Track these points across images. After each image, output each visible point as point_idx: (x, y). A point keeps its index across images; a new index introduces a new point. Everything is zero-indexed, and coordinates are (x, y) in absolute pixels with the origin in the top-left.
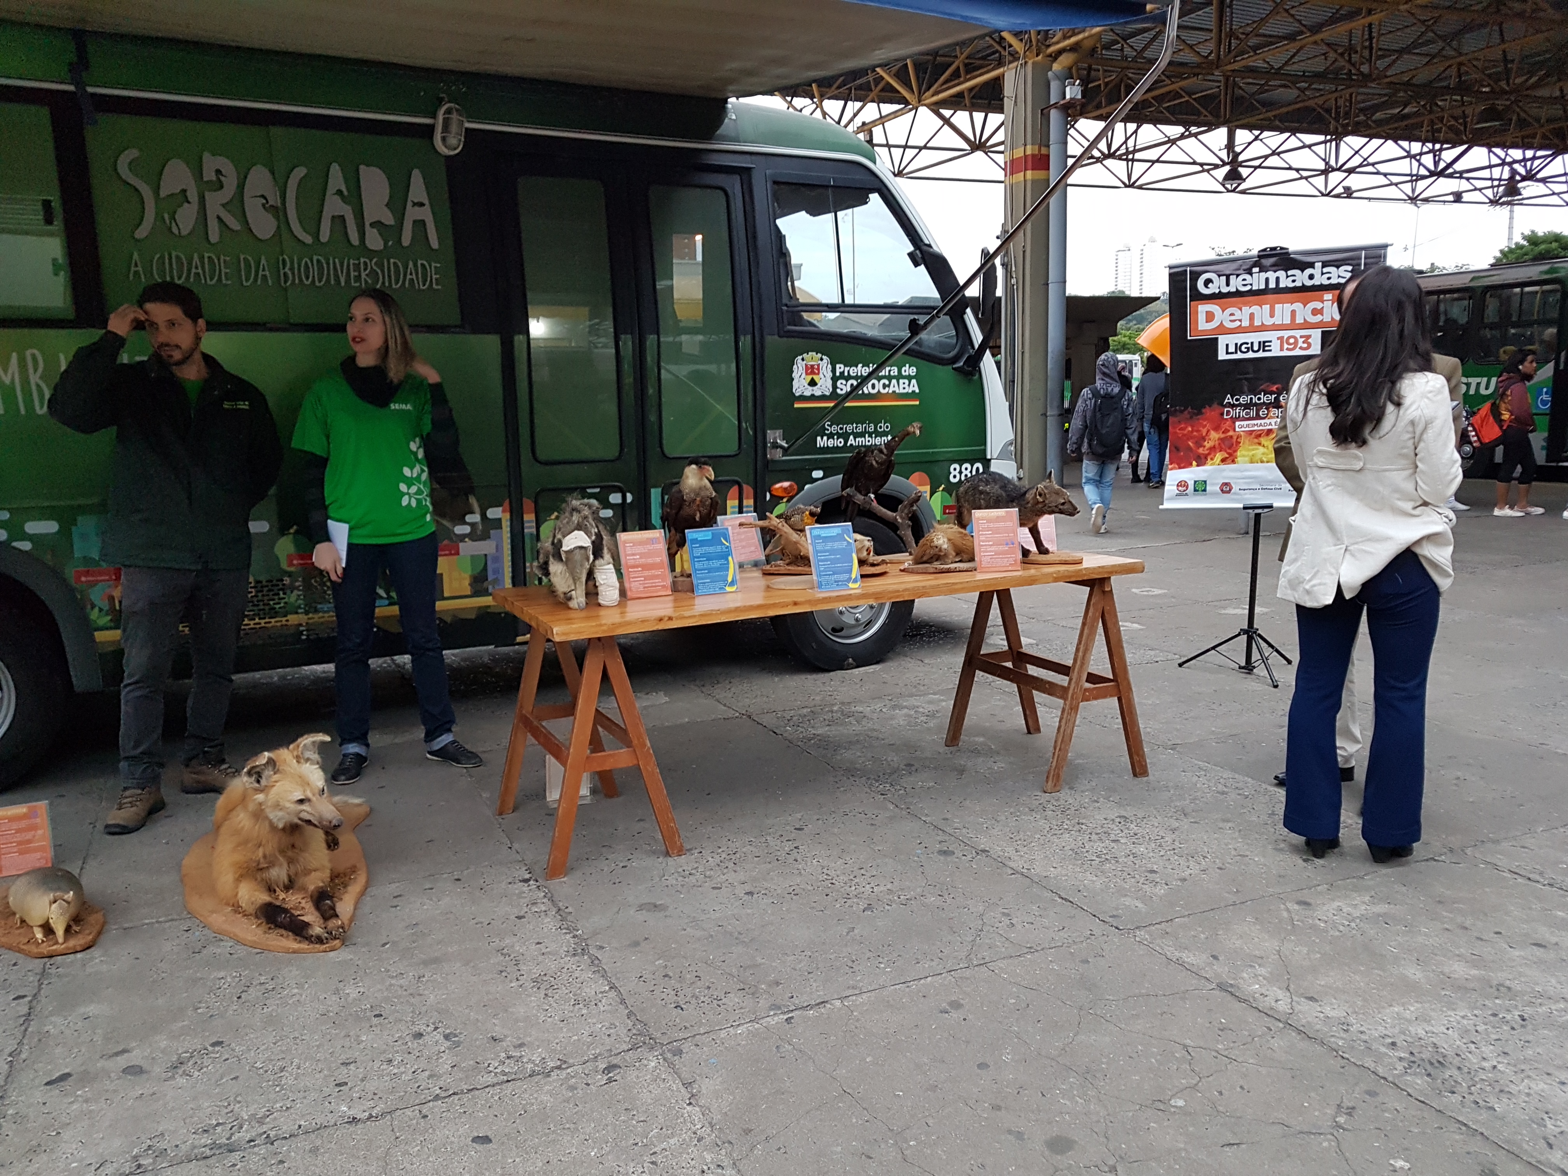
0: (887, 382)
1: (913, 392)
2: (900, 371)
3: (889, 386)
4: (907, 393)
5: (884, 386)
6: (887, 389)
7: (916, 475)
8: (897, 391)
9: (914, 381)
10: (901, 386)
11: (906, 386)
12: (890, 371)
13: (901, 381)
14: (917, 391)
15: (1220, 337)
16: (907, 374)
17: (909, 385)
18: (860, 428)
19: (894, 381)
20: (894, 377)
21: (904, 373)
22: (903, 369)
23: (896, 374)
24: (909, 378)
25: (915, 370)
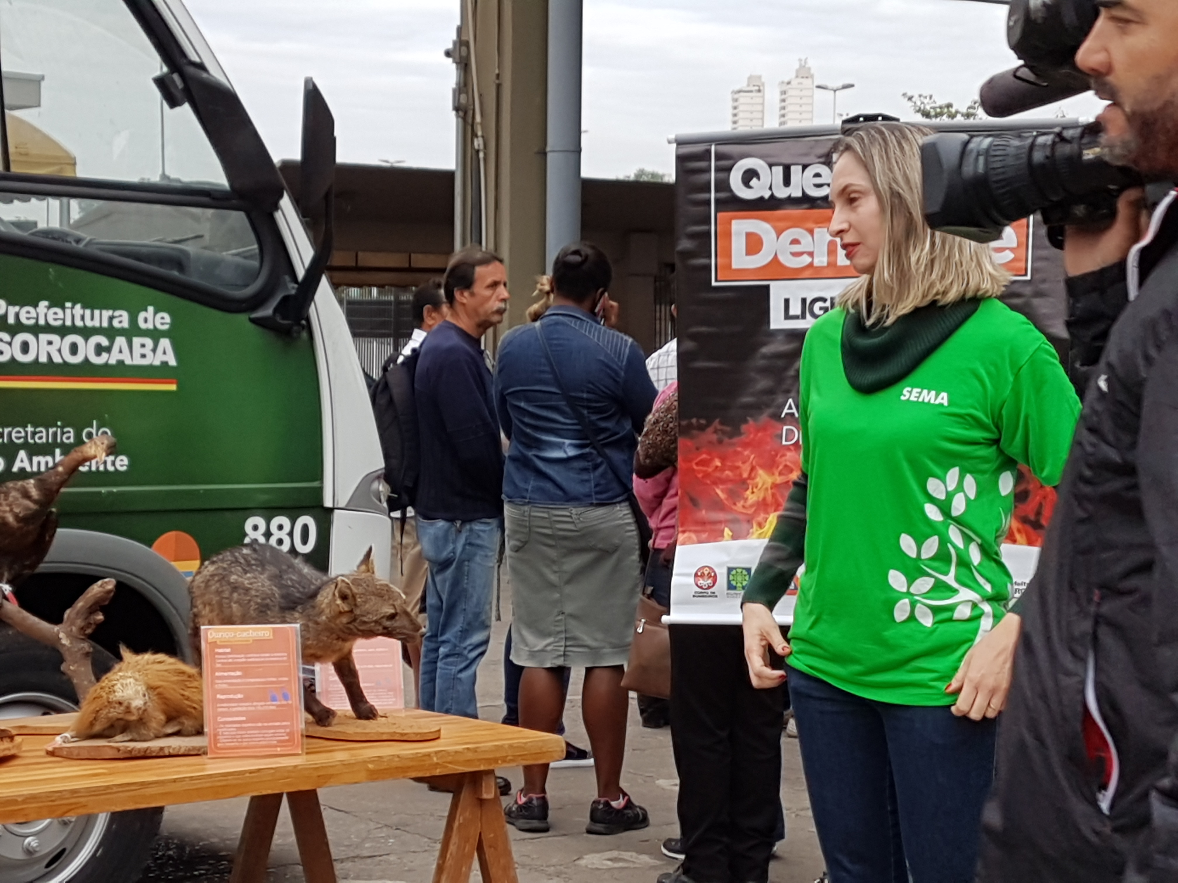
0: (104, 342)
1: (165, 364)
2: (133, 320)
3: (108, 350)
4: (151, 367)
5: (99, 350)
6: (105, 355)
7: (169, 538)
8: (128, 362)
9: (165, 343)
10: (137, 350)
11: (147, 351)
12: (111, 318)
13: (137, 341)
14: (173, 362)
15: (773, 285)
16: (150, 326)
17: (154, 350)
18: (43, 436)
19: (121, 341)
20: (121, 332)
21: (142, 325)
22: (142, 316)
23: (126, 325)
24: (155, 335)
25: (168, 319)
